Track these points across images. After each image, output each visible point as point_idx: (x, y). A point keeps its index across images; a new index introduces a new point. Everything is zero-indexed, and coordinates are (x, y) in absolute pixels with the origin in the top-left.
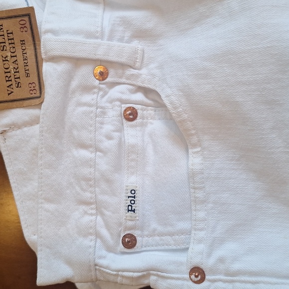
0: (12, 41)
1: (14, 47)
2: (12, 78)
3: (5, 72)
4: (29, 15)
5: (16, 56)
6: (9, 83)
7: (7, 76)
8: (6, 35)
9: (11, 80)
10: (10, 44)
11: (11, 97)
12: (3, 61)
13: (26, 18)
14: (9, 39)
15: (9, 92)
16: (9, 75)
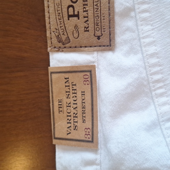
0: (75, 92)
1: (76, 97)
2: (72, 121)
3: (68, 116)
4: (90, 71)
5: (76, 104)
6: (69, 125)
7: (68, 119)
8: (71, 86)
9: (70, 123)
10: (73, 93)
11: (69, 137)
12: (67, 106)
13: (88, 74)
14: (73, 90)
15: (68, 133)
16: (69, 118)
